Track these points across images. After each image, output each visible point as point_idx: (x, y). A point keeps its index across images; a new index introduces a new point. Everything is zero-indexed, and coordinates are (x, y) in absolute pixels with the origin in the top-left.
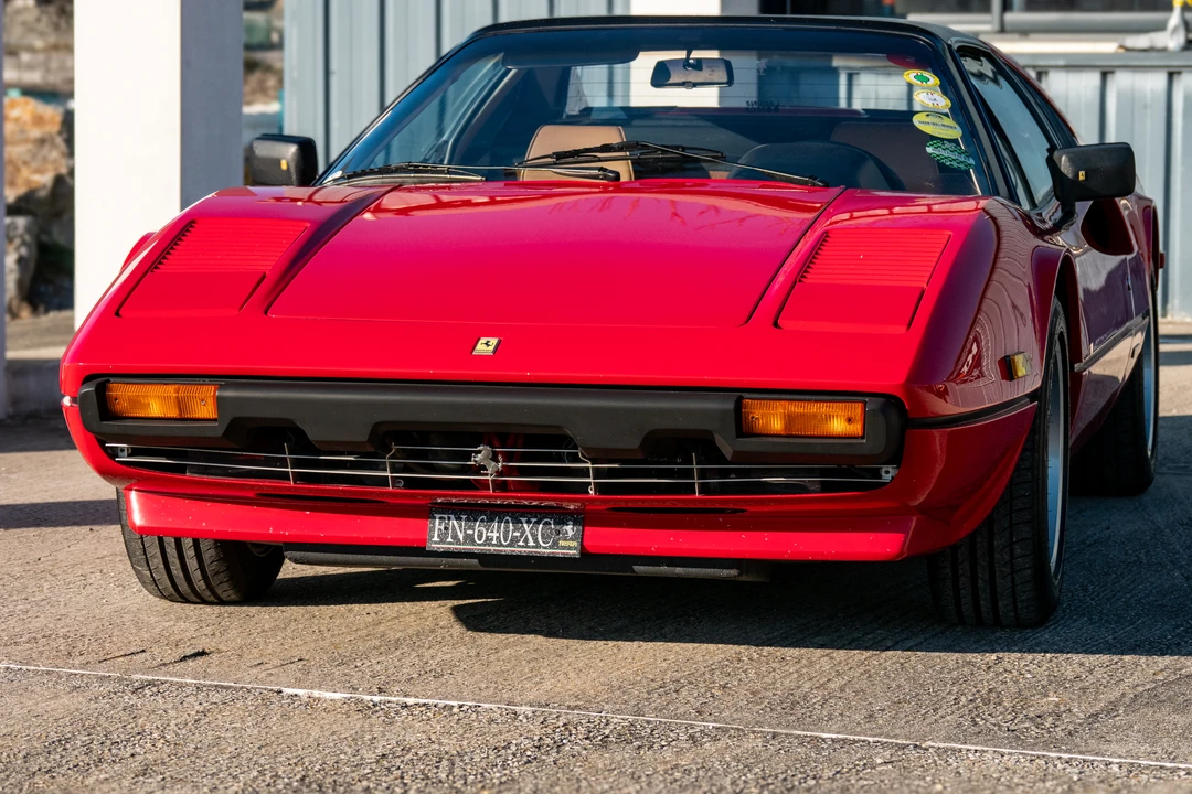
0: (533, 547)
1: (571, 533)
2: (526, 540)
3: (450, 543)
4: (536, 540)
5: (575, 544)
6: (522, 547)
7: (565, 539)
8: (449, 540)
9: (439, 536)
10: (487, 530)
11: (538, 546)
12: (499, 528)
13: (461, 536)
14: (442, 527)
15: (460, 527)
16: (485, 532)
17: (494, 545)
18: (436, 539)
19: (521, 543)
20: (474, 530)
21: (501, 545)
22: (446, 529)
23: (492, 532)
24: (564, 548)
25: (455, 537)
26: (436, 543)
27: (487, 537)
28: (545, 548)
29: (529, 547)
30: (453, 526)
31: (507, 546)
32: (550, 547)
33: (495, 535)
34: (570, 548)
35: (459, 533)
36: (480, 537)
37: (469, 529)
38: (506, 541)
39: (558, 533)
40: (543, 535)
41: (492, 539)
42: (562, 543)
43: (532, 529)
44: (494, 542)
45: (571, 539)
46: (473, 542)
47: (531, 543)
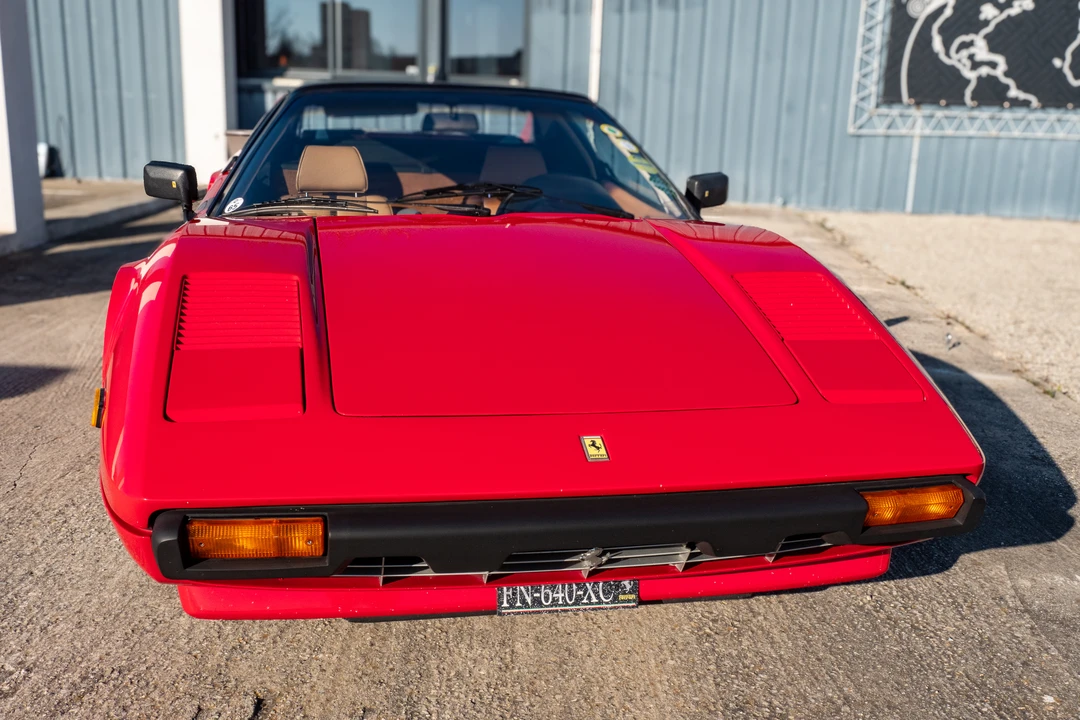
0: (597, 603)
1: (628, 587)
2: (589, 598)
3: (519, 607)
4: (598, 597)
5: (633, 597)
6: (587, 604)
7: (624, 593)
8: (518, 604)
9: (508, 602)
10: (553, 592)
11: (600, 602)
12: (563, 588)
13: (529, 600)
14: (510, 593)
15: (527, 591)
16: (550, 594)
17: (560, 605)
18: (505, 605)
19: (585, 601)
20: (540, 593)
21: (567, 604)
22: (514, 594)
23: (557, 593)
24: (624, 601)
25: (524, 601)
26: (506, 608)
27: (553, 598)
28: (607, 603)
29: (592, 604)
30: (521, 591)
31: (573, 604)
32: (612, 602)
33: (561, 595)
34: (629, 601)
35: (527, 597)
36: (547, 599)
37: (536, 591)
38: (571, 600)
39: (618, 587)
40: (604, 591)
41: (558, 600)
42: (622, 597)
43: (593, 587)
44: (560, 602)
45: (630, 593)
46: (540, 604)
47: (594, 600)
